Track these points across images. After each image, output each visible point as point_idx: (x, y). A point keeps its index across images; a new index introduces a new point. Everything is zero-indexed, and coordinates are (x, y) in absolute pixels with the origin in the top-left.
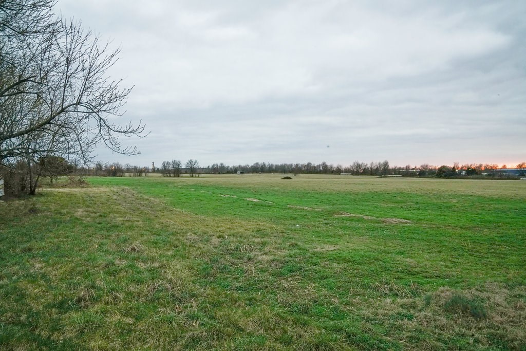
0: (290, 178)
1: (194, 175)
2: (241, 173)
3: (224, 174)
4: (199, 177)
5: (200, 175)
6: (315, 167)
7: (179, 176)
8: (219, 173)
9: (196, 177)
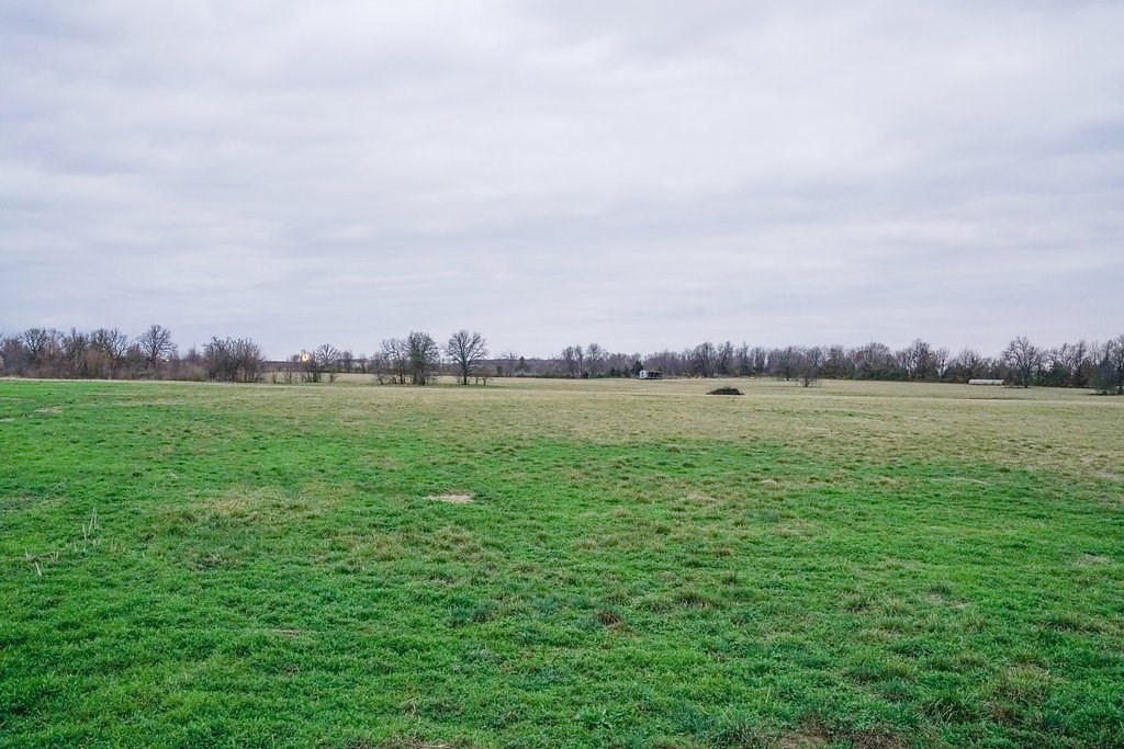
0: (735, 392)
1: (472, 380)
2: (652, 376)
3: (600, 377)
4: (484, 386)
5: (489, 381)
6: (889, 358)
7: (423, 384)
8: (585, 376)
9: (476, 386)
